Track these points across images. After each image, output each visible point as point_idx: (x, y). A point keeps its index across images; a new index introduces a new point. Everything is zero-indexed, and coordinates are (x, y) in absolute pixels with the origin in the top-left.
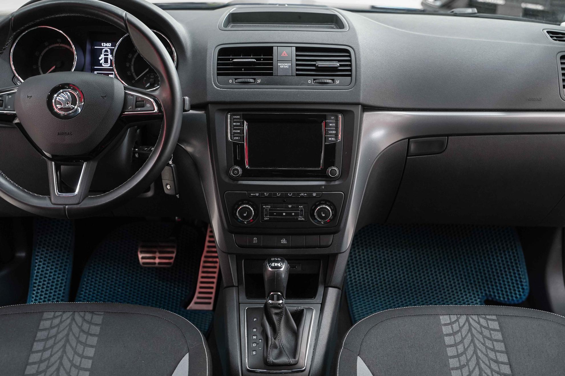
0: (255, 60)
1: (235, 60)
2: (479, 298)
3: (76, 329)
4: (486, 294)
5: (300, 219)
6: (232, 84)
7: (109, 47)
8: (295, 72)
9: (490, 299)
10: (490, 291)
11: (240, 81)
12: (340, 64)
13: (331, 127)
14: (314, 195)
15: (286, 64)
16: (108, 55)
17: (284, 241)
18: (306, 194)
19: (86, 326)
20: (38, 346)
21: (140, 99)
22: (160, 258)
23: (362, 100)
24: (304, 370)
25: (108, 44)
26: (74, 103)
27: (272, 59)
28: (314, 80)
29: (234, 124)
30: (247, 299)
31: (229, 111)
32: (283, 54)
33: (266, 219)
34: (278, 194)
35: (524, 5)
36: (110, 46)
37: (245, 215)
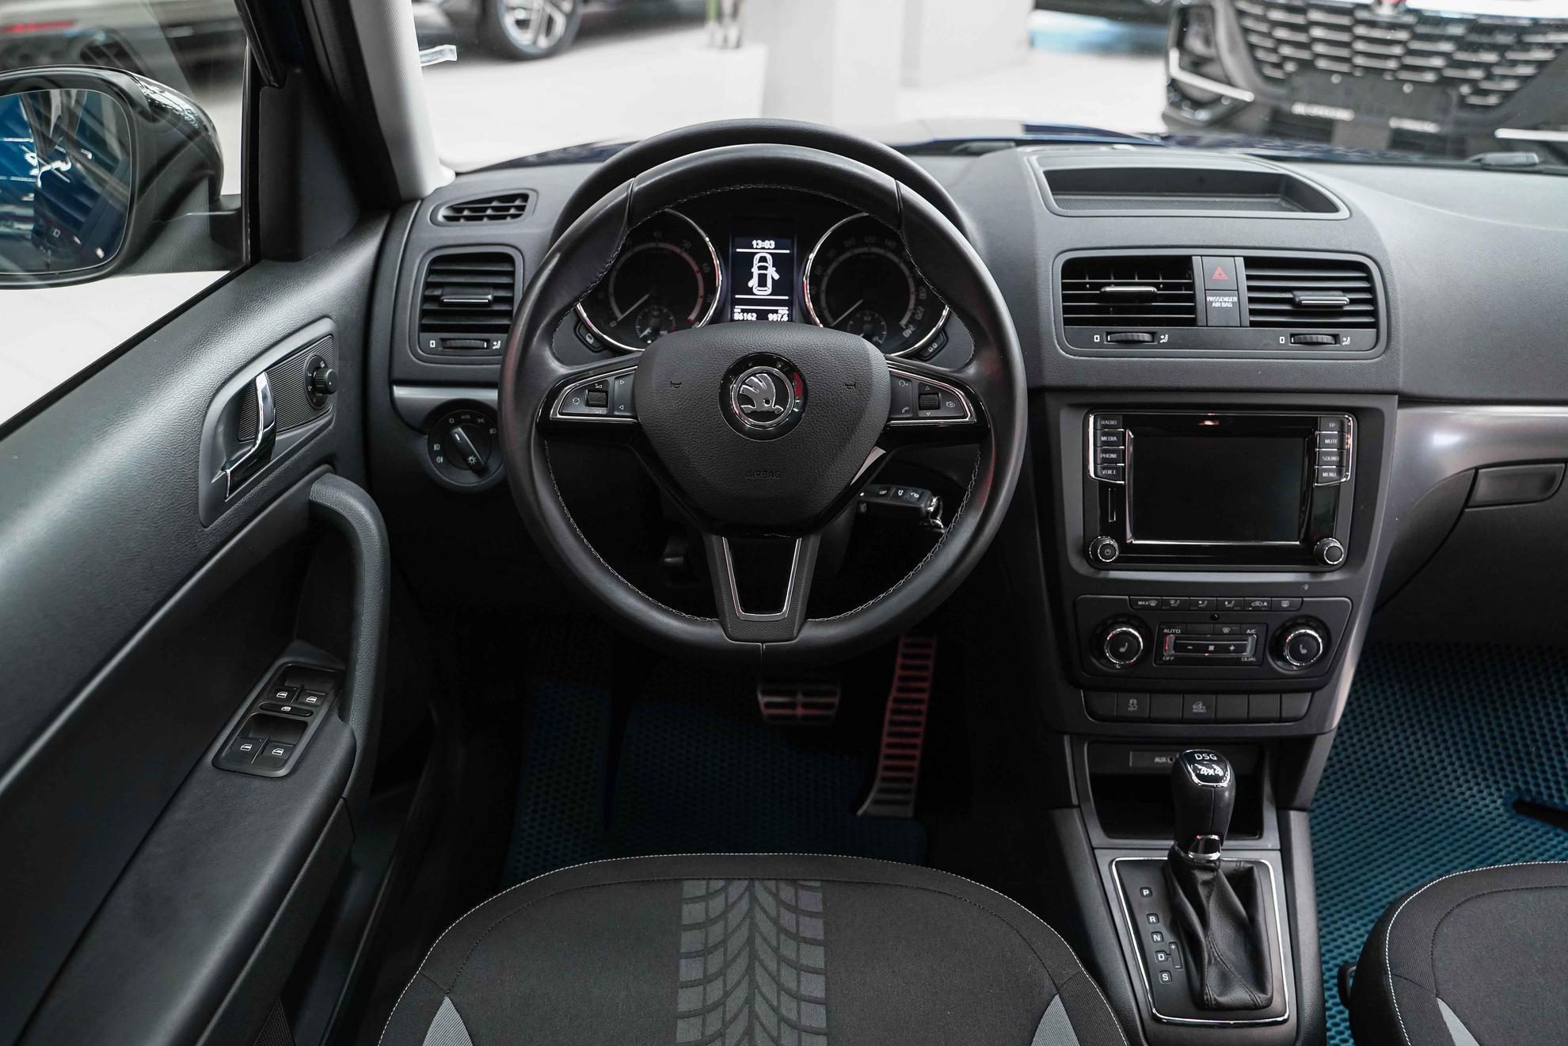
0: (1155, 290)
1: (1108, 289)
2: (1501, 797)
3: (766, 927)
4: (1518, 788)
5: (1246, 659)
6: (1100, 345)
7: (769, 249)
8: (1247, 318)
9: (1528, 799)
10: (1526, 783)
11: (1119, 339)
12: (1350, 299)
13: (1329, 446)
14: (1285, 604)
15: (1226, 299)
16: (766, 268)
17: (1199, 708)
18: (1265, 604)
19: (788, 919)
20: (690, 970)
21: (927, 388)
22: (805, 706)
23: (1403, 383)
24: (1285, 1021)
25: (767, 241)
26: (782, 399)
27: (1191, 286)
28: (1292, 335)
29: (1104, 439)
30: (1109, 836)
31: (1092, 408)
32: (1217, 273)
33: (1168, 658)
34: (1203, 603)
35: (1394, 123)
36: (773, 246)
37: (1122, 650)
